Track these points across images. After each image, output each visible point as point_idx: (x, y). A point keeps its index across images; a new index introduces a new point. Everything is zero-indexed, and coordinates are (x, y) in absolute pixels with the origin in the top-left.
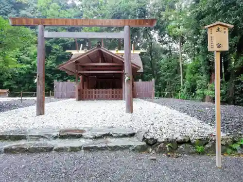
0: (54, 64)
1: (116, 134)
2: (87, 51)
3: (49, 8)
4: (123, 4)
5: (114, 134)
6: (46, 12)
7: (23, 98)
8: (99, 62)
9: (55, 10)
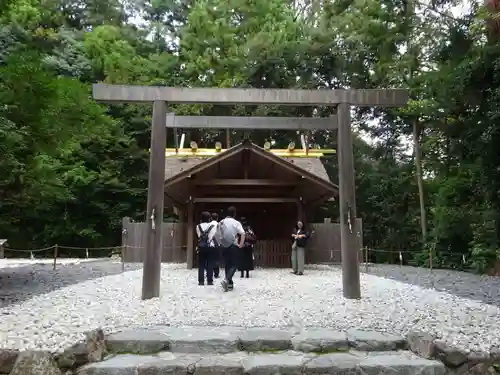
0: (115, 181)
1: (365, 341)
2: (223, 151)
3: (109, 52)
4: (280, 42)
5: (359, 341)
6: (103, 60)
7: (58, 261)
8: (243, 178)
9: (123, 54)
